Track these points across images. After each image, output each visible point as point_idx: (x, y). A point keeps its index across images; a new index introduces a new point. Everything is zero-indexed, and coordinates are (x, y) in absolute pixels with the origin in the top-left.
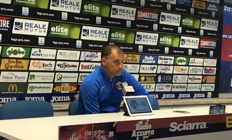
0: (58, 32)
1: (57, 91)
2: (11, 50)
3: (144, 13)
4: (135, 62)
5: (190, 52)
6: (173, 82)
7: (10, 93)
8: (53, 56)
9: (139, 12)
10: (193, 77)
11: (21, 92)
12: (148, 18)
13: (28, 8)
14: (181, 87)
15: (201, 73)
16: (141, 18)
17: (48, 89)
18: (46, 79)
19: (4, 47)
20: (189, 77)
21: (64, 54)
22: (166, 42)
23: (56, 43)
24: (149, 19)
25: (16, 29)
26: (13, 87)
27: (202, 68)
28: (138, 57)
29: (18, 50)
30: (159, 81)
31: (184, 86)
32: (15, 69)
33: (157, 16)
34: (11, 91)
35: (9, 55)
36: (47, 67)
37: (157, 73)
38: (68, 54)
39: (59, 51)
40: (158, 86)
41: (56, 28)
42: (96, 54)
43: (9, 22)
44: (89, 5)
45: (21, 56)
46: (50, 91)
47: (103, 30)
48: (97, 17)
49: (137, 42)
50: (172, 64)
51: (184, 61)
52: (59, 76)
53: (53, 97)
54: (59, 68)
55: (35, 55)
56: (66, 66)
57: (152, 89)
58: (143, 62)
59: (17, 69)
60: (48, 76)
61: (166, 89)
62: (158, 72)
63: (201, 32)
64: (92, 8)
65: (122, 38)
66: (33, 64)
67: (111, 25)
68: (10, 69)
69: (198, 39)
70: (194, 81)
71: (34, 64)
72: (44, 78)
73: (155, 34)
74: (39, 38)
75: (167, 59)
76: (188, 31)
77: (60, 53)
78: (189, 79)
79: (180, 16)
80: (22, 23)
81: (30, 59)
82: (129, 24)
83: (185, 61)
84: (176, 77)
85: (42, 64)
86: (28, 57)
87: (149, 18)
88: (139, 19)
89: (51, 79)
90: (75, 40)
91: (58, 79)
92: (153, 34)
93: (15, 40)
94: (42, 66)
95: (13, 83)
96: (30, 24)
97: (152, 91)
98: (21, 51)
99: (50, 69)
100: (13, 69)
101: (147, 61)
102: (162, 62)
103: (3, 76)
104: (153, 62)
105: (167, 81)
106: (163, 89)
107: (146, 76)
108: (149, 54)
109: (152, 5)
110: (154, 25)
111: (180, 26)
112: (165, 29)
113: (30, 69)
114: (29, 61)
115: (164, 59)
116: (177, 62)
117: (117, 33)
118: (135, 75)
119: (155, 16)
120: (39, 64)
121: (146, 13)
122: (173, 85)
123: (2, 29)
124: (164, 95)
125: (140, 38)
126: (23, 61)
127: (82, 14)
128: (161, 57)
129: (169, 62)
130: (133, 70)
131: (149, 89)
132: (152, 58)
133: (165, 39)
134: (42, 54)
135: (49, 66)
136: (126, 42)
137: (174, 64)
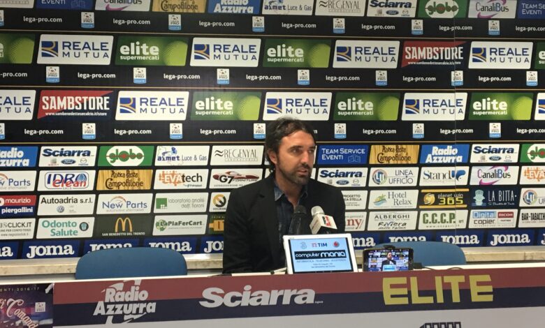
0: (210, 110)
1: (216, 229)
2: (115, 153)
3: (422, 50)
4: (404, 163)
6: (522, 204)
7: (119, 234)
8: (204, 159)
9: (410, 49)
11: (140, 234)
12: (435, 58)
13: (144, 69)
16: (414, 60)
17: (196, 226)
18: (191, 206)
19: (101, 147)
21: (227, 153)
22: (492, 110)
23: (207, 132)
24: (439, 60)
25: (122, 111)
26: (124, 224)
28: (412, 151)
29: (129, 152)
30: (479, 203)
32: (126, 188)
33: (460, 52)
34: (120, 230)
36: (192, 183)
37: (471, 184)
38: (236, 154)
39: (215, 148)
40: (476, 215)
41: (205, 102)
43: (107, 100)
44: (279, 47)
45: (136, 162)
46: (201, 230)
47: (316, 96)
48: (299, 71)
49: (405, 117)
50: (515, 160)
52: (218, 199)
53: (209, 243)
54: (218, 182)
55: (164, 160)
56: (232, 178)
57: (460, 222)
58: (427, 162)
59: (130, 188)
60: (194, 200)
61: (499, 223)
62: (474, 182)
64: (287, 52)
65: (365, 111)
66: (162, 178)
67: (336, 84)
68: (115, 188)
71: (164, 176)
72: (186, 203)
73: (457, 94)
74: (171, 125)
75: (497, 151)
77: (218, 153)
79: (529, 45)
80: (134, 99)
81: (155, 168)
82: (381, 78)
84: (532, 193)
85: (180, 176)
86: (150, 164)
87: (437, 58)
88: (411, 65)
89: (202, 205)
90: (251, 123)
91: (217, 205)
92: (453, 94)
93: (121, 132)
94: (181, 180)
95: (124, 216)
96: (151, 99)
97: (458, 227)
98: (136, 154)
99: (197, 186)
100: (122, 188)
101: (440, 158)
102: (483, 158)
103: (104, 203)
104: (455, 160)
105: (502, 202)
106: (489, 222)
107: (440, 193)
108: (443, 141)
109: (445, 29)
110: (453, 73)
111: (532, 69)
112: (485, 79)
113: (156, 187)
114: (152, 171)
115: (490, 151)
116: (529, 156)
117: (352, 101)
118: (408, 192)
119: (454, 52)
120: (173, 177)
121: (428, 48)
122: (522, 211)
123: (96, 114)
124: (495, 236)
125: (415, 107)
126: (141, 171)
127: (264, 67)
128: (480, 147)
129: (504, 157)
130: (401, 181)
131: (451, 222)
132: (454, 150)
133: (489, 103)
134: (178, 157)
135: (195, 179)
136: (378, 118)
137: (521, 161)
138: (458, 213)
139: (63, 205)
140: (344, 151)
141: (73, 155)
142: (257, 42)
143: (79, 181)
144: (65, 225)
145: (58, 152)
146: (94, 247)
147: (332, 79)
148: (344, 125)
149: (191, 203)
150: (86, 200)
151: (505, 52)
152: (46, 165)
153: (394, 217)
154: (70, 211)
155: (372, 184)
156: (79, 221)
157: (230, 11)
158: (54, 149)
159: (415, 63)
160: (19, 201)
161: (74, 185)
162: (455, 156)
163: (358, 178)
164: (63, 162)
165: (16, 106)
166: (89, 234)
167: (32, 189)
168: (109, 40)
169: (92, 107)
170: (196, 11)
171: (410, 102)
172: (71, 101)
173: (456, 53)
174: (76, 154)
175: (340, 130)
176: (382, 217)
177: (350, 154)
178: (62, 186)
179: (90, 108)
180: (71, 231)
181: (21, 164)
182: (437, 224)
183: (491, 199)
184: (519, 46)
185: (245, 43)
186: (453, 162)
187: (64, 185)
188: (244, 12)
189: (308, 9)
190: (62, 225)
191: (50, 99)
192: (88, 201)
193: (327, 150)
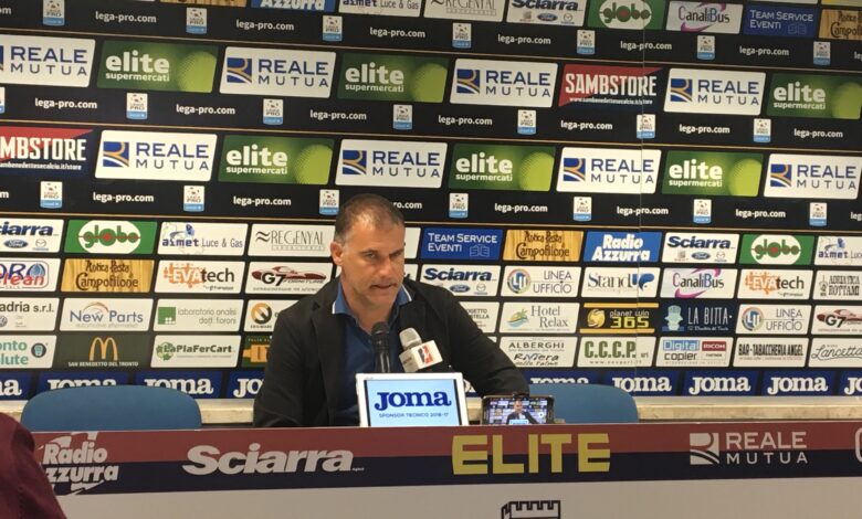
0: (250, 166)
1: (254, 359)
2: (93, 231)
3: (592, 79)
4: (558, 259)
5: (818, 214)
6: (740, 329)
7: (96, 364)
8: (237, 245)
9: (573, 76)
10: (837, 312)
11: (130, 364)
12: (612, 93)
13: (144, 96)
14: (778, 350)
16: (580, 95)
17: (222, 353)
18: (215, 321)
19: (71, 222)
20: (816, 313)
21: (277, 237)
22: (698, 179)
23: (244, 202)
24: (619, 97)
25: (107, 163)
26: (104, 347)
28: (571, 241)
29: (115, 230)
30: (674, 326)
31: (791, 346)
32: (110, 289)
33: (652, 85)
34: (98, 357)
35: (87, 246)
36: (217, 284)
37: (663, 295)
38: (290, 238)
39: (256, 228)
40: (668, 345)
41: (242, 152)
43: (83, 144)
44: (364, 67)
45: (128, 247)
46: (230, 361)
47: (423, 149)
48: (396, 107)
49: (563, 187)
50: (732, 260)
51: (787, 250)
52: (259, 311)
53: (243, 381)
54: (260, 283)
55: (172, 245)
56: (283, 277)
57: (643, 355)
58: (594, 259)
59: (116, 290)
60: (220, 312)
61: (703, 359)
62: (668, 293)
64: (377, 76)
65: (500, 174)
66: (169, 275)
67: (454, 129)
68: (91, 289)
69: (857, 162)
70: (845, 326)
71: (172, 272)
72: (207, 316)
73: (645, 151)
74: (187, 188)
75: (705, 244)
76: (802, 134)
77: (260, 235)
78: (816, 320)
79: (759, 77)
80: (127, 145)
81: (157, 258)
82: (527, 122)
83: (795, 247)
84: (756, 313)
85: (198, 272)
86: (151, 252)
87: (616, 93)
88: (574, 102)
89: (232, 321)
90: (315, 190)
91: (257, 321)
92: (639, 151)
93: (104, 198)
94: (200, 279)
95: (104, 335)
96: (155, 145)
97: (639, 365)
98: (128, 234)
100: (102, 289)
101: (615, 253)
102: (683, 255)
103: (72, 313)
104: (639, 257)
105: (709, 325)
106: (688, 357)
107: (613, 309)
108: (621, 226)
109: (630, 47)
110: (639, 117)
111: (762, 116)
112: (689, 130)
113: (158, 289)
114: (153, 262)
115: (693, 244)
116: (754, 254)
117: (479, 158)
118: (563, 305)
119: (643, 83)
120: (187, 273)
121: (602, 77)
122: (740, 341)
123: (63, 167)
124: (697, 380)
125: (579, 170)
126: (135, 263)
127: (340, 98)
128: (678, 238)
129: (714, 255)
130: (553, 289)
131: (628, 356)
132: (637, 240)
133: (694, 168)
134: (196, 241)
135: (222, 277)
136: (519, 186)
137: (741, 261)
138: (639, 341)
139: (6, 314)
140: (465, 239)
141: (24, 233)
142: (330, 57)
143: (33, 275)
144: (7, 346)
146: (54, 383)
147: (448, 121)
148: (466, 196)
149: (215, 317)
150: (44, 307)
151: (723, 87)
153: (540, 345)
154: (18, 325)
155: (506, 292)
156: (31, 340)
157: (286, 6)
159: (580, 100)
161: (24, 283)
162: (638, 250)
163: (485, 282)
164: (7, 244)
166: (46, 362)
168: (89, 45)
169: (57, 155)
170: (232, 4)
171: (571, 163)
172: (23, 144)
173: (646, 86)
174: (29, 231)
175: (459, 203)
176: (521, 345)
177: (473, 244)
178: (5, 283)
179: (54, 157)
180: (17, 357)
182: (607, 359)
183: (692, 321)
184: (743, 78)
185: (310, 58)
186: (635, 259)
187: (9, 281)
188: (309, 8)
189: (413, 7)
190: (3, 346)
192: (47, 308)
193: (437, 236)
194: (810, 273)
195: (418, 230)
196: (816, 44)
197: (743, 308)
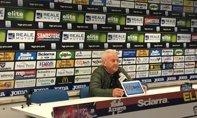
0: (91, 39)
2: (62, 54)
3: (149, 20)
4: (145, 56)
5: (185, 45)
6: (174, 68)
8: (90, 56)
9: (146, 19)
10: (188, 63)
13: (71, 24)
14: (180, 71)
15: (194, 60)
16: (147, 23)
17: (88, 79)
19: (58, 52)
20: (185, 64)
21: (97, 54)
22: (167, 39)
23: (91, 46)
24: (153, 23)
25: (64, 39)
26: (65, 79)
27: (194, 56)
28: (147, 52)
29: (67, 54)
30: (164, 68)
31: (182, 70)
32: (66, 67)
33: (159, 21)
34: (64, 82)
35: (61, 57)
36: (86, 64)
38: (99, 54)
39: (93, 52)
40: (163, 72)
41: (90, 36)
42: (118, 52)
43: (59, 35)
44: (111, 17)
45: (69, 57)
46: (89, 81)
47: (122, 34)
48: (117, 26)
49: (146, 41)
50: (172, 54)
51: (180, 52)
52: (94, 69)
54: (94, 63)
55: (78, 56)
56: (98, 62)
58: (151, 55)
59: (67, 67)
60: (87, 70)
61: (169, 74)
62: (163, 62)
63: (191, 29)
64: (113, 19)
65: (135, 39)
66: (77, 63)
67: (127, 30)
68: (62, 67)
69: (190, 35)
70: (190, 66)
71: (78, 62)
74: (80, 44)
76: (182, 30)
77: (94, 53)
78: (185, 65)
79: (175, 19)
80: (68, 35)
81: (75, 59)
82: (139, 28)
83: (182, 52)
84: (176, 64)
85: (83, 62)
86: (74, 58)
89: (89, 72)
90: (103, 43)
92: (157, 34)
93: (64, 47)
94: (83, 64)
95: (65, 77)
96: (73, 35)
97: (159, 76)
98: (69, 54)
99: (88, 65)
100: (64, 67)
101: (154, 54)
102: (165, 54)
103: (59, 72)
104: (158, 55)
105: (170, 67)
106: (167, 74)
107: (154, 65)
108: (155, 49)
109: (155, 13)
110: (157, 27)
111: (176, 27)
112: (165, 30)
113: (75, 66)
115: (166, 52)
116: (176, 53)
119: (157, 21)
120: (80, 62)
122: (174, 70)
123: (56, 40)
124: (168, 78)
125: (148, 38)
128: (164, 51)
129: (170, 54)
130: (145, 62)
131: (157, 74)
132: (158, 51)
133: (166, 37)
134: (82, 55)
135: (87, 63)
136: (138, 41)
137: (174, 55)
139: (45, 73)
140: (130, 52)
141: (48, 55)
142: (105, 16)
143: (51, 64)
145: (43, 54)
147: (126, 28)
149: (86, 71)
152: (39, 59)
153: (143, 73)
154: (48, 76)
155: (137, 63)
156: (51, 79)
157: (96, 5)
158: (42, 53)
160: (30, 72)
161: (49, 66)
162: (158, 53)
163: (133, 61)
164: (45, 58)
165: (28, 37)
166: (54, 84)
167: (34, 68)
168: (59, 13)
170: (86, 4)
172: (47, 35)
174: (49, 55)
175: (129, 45)
176: (140, 73)
177: (131, 53)
178: (45, 66)
179: (54, 38)
180: (48, 83)
181: (31, 58)
182: (154, 75)
183: (167, 67)
185: (101, 16)
187: (46, 66)
188: (101, 5)
189: (119, 5)
190: (45, 81)
191: (40, 34)
192: (54, 72)
193: (125, 52)
194: (184, 56)
195: (122, 51)
196: (183, 13)
197: (174, 63)
